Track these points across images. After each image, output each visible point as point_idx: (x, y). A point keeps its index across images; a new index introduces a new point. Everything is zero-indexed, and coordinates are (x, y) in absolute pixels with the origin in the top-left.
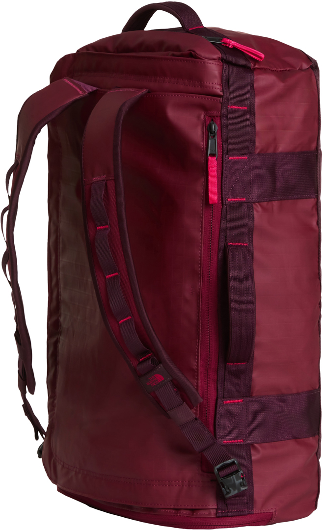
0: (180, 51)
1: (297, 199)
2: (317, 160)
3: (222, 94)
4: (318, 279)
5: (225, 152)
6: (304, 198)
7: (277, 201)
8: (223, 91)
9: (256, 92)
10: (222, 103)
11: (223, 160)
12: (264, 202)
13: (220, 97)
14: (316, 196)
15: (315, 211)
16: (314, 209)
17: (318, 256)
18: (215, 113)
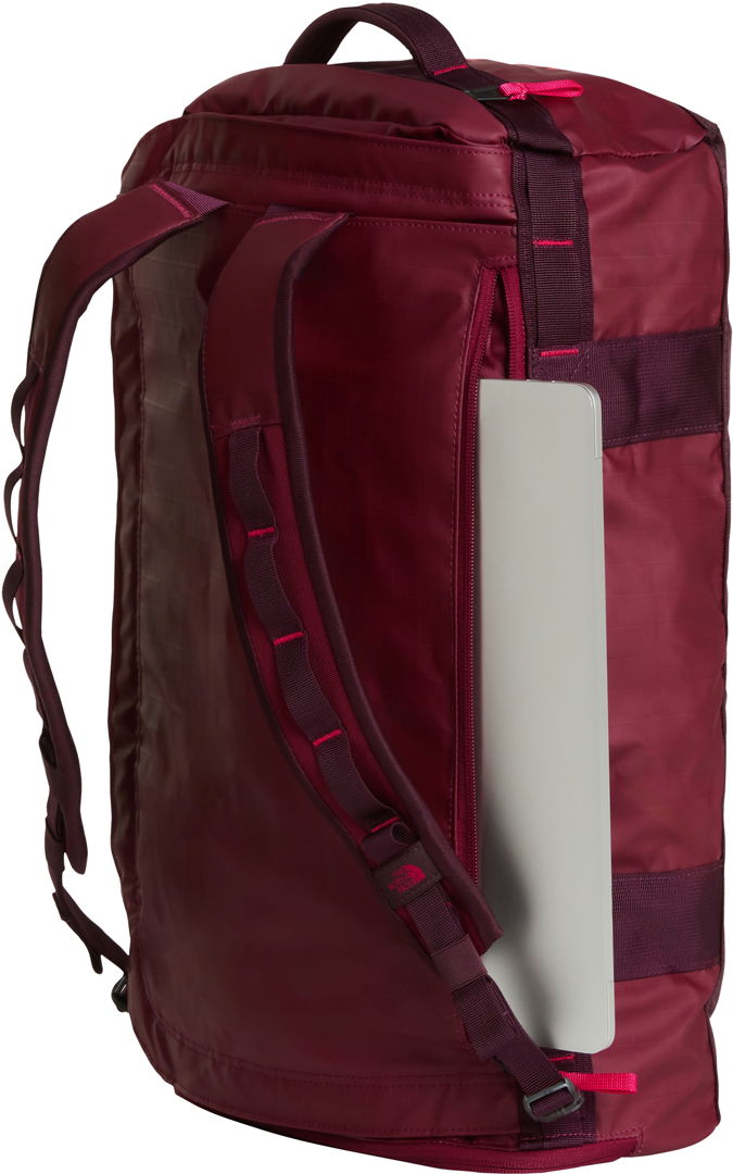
0: (413, 124)
1: (682, 435)
2: (722, 347)
3: (515, 217)
4: (721, 614)
5: (531, 341)
6: (695, 434)
7: (640, 444)
8: (516, 211)
9: (588, 206)
10: (517, 237)
11: (526, 360)
12: (614, 446)
13: (512, 225)
14: (719, 427)
15: (717, 461)
16: (716, 456)
17: (722, 561)
18: (504, 260)
